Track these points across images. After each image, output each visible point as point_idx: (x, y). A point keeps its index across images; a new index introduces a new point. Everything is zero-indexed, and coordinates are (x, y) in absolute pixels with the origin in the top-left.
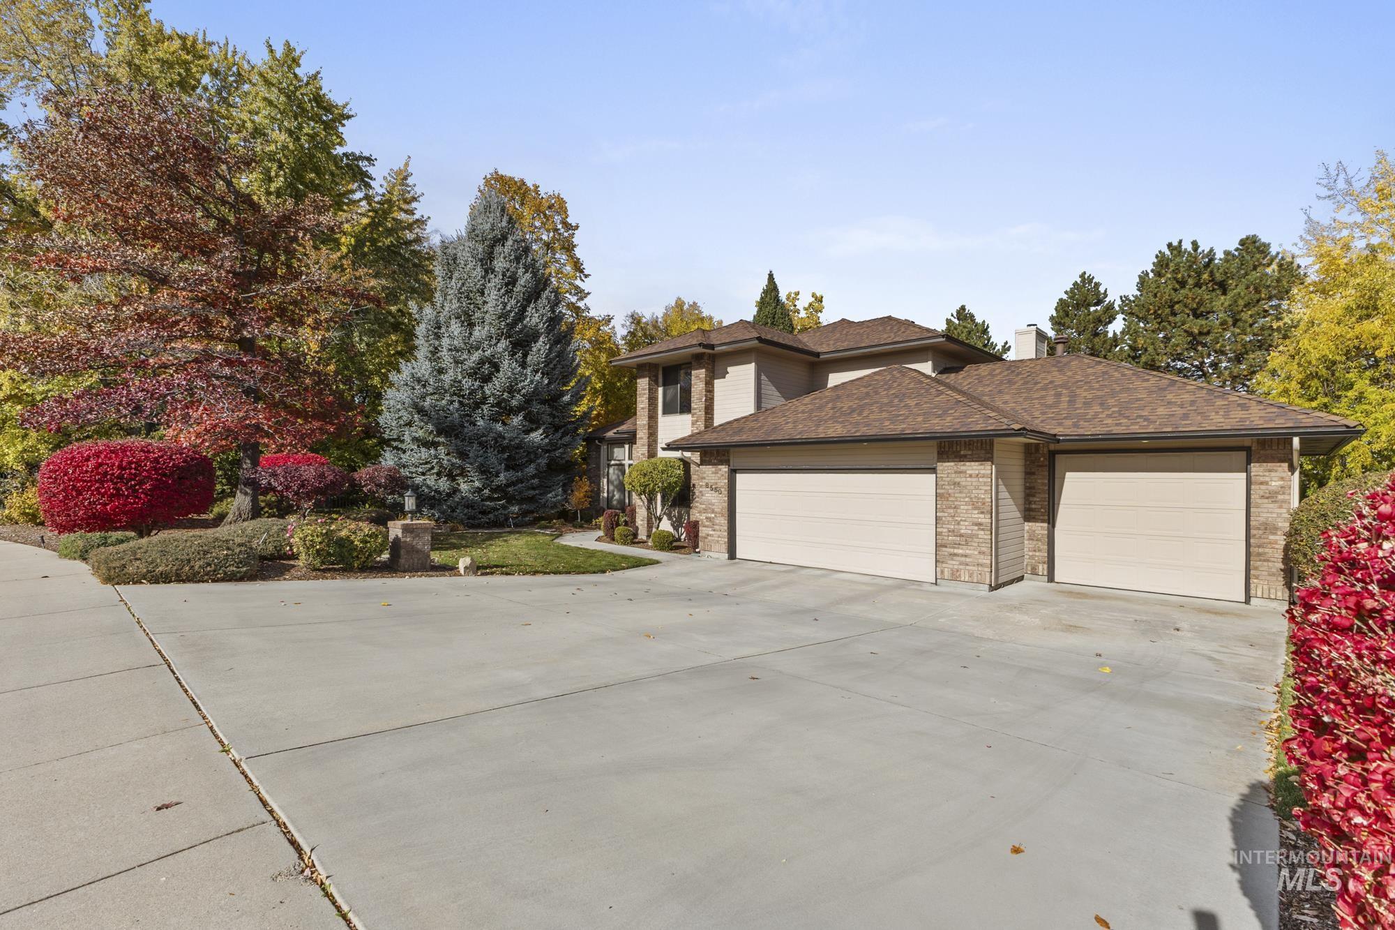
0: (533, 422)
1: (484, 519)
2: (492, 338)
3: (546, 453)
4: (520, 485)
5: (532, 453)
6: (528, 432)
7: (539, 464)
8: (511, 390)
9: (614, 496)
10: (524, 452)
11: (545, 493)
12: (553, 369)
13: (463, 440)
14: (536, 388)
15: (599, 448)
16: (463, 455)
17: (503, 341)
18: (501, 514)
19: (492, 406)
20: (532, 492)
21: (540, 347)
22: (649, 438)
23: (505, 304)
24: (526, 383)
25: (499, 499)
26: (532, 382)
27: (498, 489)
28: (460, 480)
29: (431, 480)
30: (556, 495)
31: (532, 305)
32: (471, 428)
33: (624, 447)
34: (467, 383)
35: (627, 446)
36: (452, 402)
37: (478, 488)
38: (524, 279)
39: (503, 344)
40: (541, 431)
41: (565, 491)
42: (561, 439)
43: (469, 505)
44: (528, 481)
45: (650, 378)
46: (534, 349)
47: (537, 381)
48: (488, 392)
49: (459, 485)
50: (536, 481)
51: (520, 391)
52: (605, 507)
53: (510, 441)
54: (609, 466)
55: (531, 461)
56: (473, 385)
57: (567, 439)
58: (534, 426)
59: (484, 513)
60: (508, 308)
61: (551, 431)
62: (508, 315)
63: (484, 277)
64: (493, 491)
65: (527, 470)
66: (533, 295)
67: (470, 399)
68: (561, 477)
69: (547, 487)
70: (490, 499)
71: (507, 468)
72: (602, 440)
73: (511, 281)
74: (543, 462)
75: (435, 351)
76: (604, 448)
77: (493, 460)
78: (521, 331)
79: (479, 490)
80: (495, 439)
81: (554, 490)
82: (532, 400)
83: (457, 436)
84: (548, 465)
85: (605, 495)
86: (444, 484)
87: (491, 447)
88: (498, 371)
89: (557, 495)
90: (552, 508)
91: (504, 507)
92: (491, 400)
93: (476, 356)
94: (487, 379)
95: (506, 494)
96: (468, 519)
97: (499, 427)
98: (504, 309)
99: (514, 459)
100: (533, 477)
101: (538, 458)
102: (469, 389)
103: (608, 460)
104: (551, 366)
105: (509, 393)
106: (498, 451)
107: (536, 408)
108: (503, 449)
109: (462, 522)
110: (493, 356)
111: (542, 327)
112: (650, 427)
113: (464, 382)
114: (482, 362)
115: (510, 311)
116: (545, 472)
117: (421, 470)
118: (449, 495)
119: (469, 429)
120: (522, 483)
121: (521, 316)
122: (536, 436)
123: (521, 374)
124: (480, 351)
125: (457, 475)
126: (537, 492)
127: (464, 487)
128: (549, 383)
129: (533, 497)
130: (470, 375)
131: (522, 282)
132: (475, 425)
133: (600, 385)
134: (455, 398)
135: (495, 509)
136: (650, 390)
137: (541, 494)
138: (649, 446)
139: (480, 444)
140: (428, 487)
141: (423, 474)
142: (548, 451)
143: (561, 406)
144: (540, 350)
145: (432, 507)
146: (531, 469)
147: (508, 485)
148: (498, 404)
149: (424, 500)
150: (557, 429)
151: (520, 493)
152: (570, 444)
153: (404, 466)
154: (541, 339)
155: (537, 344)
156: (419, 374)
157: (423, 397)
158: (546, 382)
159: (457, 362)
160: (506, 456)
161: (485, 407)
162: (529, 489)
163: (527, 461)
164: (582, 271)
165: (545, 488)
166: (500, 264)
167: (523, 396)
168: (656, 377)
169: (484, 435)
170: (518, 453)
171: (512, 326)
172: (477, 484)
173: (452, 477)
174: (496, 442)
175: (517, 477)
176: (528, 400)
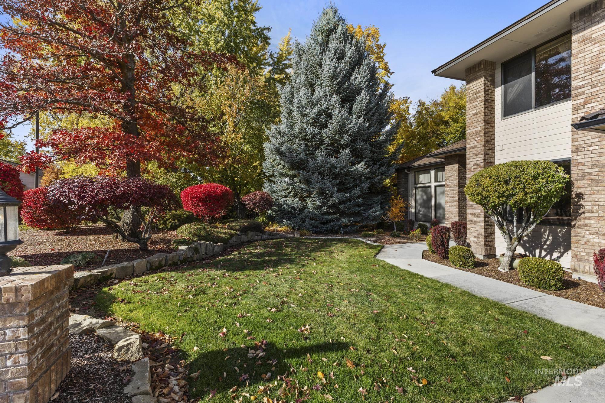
0: (357, 156)
1: (324, 227)
2: (327, 95)
3: (367, 180)
4: (349, 203)
5: (358, 179)
6: (353, 164)
7: (362, 188)
8: (341, 132)
9: (419, 211)
10: (351, 178)
11: (368, 209)
12: (373, 116)
13: (309, 172)
14: (359, 130)
15: (407, 175)
16: (308, 182)
17: (335, 96)
18: (336, 224)
19: (328, 146)
20: (358, 209)
21: (363, 98)
22: (485, 145)
23: (336, 68)
24: (352, 125)
25: (334, 213)
26: (356, 124)
27: (333, 206)
28: (308, 200)
29: (289, 201)
30: (375, 211)
31: (356, 70)
32: (313, 162)
33: (430, 173)
34: (310, 130)
35: (433, 172)
36: (300, 145)
37: (319, 205)
38: (350, 52)
39: (335, 98)
40: (363, 163)
41: (382, 208)
42: (379, 168)
43: (313, 218)
44: (355, 200)
45: (485, 78)
46: (358, 101)
47: (360, 124)
48: (324, 135)
49: (307, 203)
50: (360, 200)
51: (347, 132)
52: (413, 219)
53: (341, 170)
54: (416, 188)
55: (356, 186)
56: (314, 131)
57: (383, 169)
58: (359, 160)
59: (324, 223)
60: (338, 70)
61: (371, 163)
62: (338, 76)
63: (321, 53)
64: (329, 207)
65: (354, 191)
66: (357, 63)
67: (313, 141)
68: (380, 197)
69: (369, 205)
70: (328, 213)
71: (339, 191)
72: (410, 169)
73: (340, 56)
74: (366, 185)
75: (290, 112)
76: (411, 175)
77: (328, 184)
78: (348, 88)
79: (320, 207)
80: (330, 169)
81: (375, 207)
82: (356, 140)
83: (304, 169)
84: (369, 188)
85: (413, 210)
86: (296, 203)
87: (327, 175)
88: (331, 119)
89: (377, 211)
90: (373, 220)
91: (338, 220)
92: (327, 141)
93: (316, 109)
94: (324, 126)
95: (339, 209)
96: (313, 227)
97: (333, 160)
98: (335, 71)
99: (344, 184)
100: (359, 197)
101: (362, 183)
102: (311, 134)
103: (415, 184)
104: (371, 113)
105: (339, 134)
106: (332, 178)
107: (360, 145)
108: (336, 176)
109: (308, 229)
110: (328, 108)
111: (364, 85)
112: (486, 133)
113: (307, 129)
114: (319, 114)
115: (340, 73)
116: (367, 194)
117: (284, 194)
118: (301, 211)
119: (311, 163)
120: (350, 201)
121: (348, 76)
122: (360, 166)
123: (348, 119)
124: (319, 106)
125: (305, 197)
126: (362, 208)
127: (310, 205)
128: (369, 127)
129: (359, 212)
130: (312, 124)
131: (348, 55)
132: (315, 160)
133: (402, 140)
134: (303, 142)
135: (332, 221)
136: (486, 91)
137: (364, 210)
138: (485, 154)
139: (320, 174)
140: (287, 205)
141: (286, 197)
142: (369, 178)
143: (378, 144)
144: (362, 101)
145: (289, 219)
146: (357, 191)
147: (340, 203)
148: (332, 145)
149: (286, 214)
150: (375, 162)
151: (349, 209)
152: (385, 173)
153: (274, 192)
154: (363, 92)
155: (360, 96)
156: (281, 129)
157: (282, 144)
158: (367, 125)
159: (304, 116)
160: (338, 181)
161: (322, 147)
162: (356, 206)
163: (354, 186)
164: (388, 72)
165: (368, 206)
166: (333, 45)
167: (350, 135)
168: (493, 76)
169: (322, 167)
170: (346, 179)
171: (340, 84)
172: (318, 203)
173: (302, 199)
174: (331, 171)
175: (346, 197)
176: (354, 140)
